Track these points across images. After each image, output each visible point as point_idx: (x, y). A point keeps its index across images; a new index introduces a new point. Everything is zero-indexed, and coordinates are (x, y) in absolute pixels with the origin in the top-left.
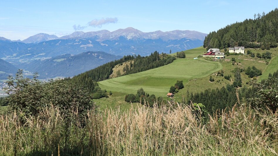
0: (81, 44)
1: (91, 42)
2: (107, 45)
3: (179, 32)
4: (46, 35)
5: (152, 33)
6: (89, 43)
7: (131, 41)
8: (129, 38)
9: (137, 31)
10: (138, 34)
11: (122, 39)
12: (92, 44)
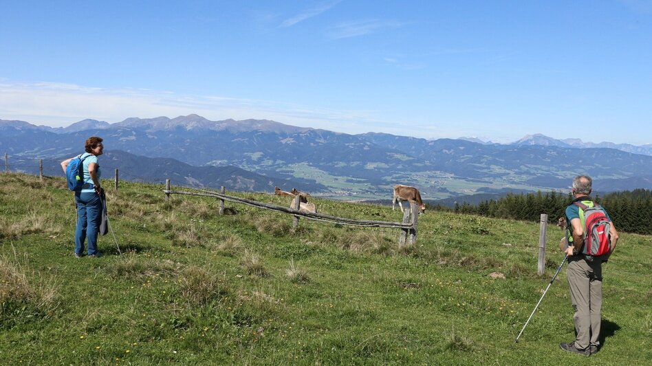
0: (121, 136)
1: (134, 133)
2: (156, 138)
3: (253, 121)
4: (95, 122)
5: (222, 122)
6: (132, 135)
7: (191, 132)
8: (189, 128)
9: (200, 119)
10: (201, 124)
11: (180, 129)
12: (135, 136)
